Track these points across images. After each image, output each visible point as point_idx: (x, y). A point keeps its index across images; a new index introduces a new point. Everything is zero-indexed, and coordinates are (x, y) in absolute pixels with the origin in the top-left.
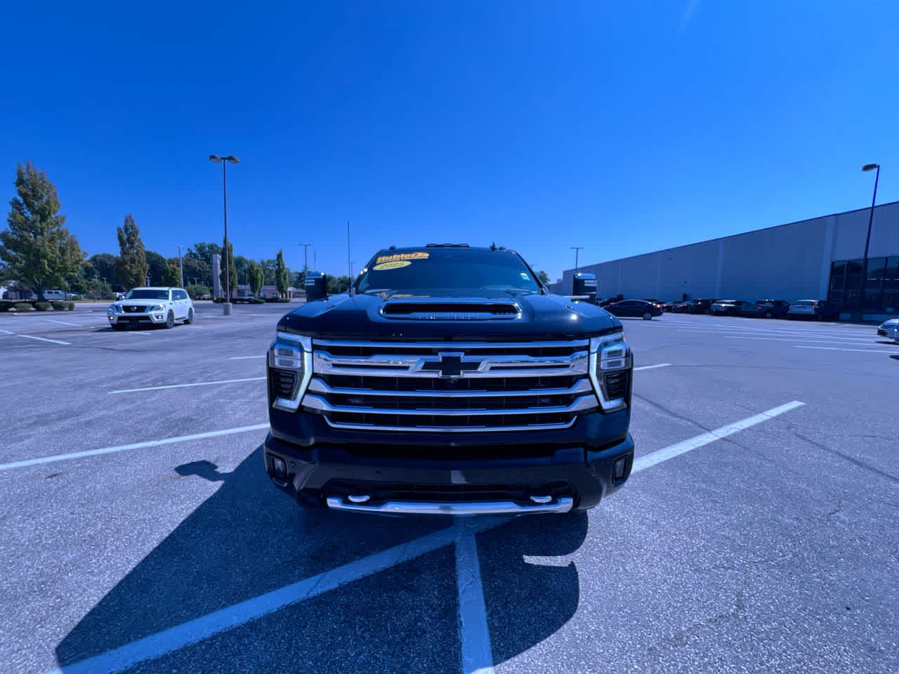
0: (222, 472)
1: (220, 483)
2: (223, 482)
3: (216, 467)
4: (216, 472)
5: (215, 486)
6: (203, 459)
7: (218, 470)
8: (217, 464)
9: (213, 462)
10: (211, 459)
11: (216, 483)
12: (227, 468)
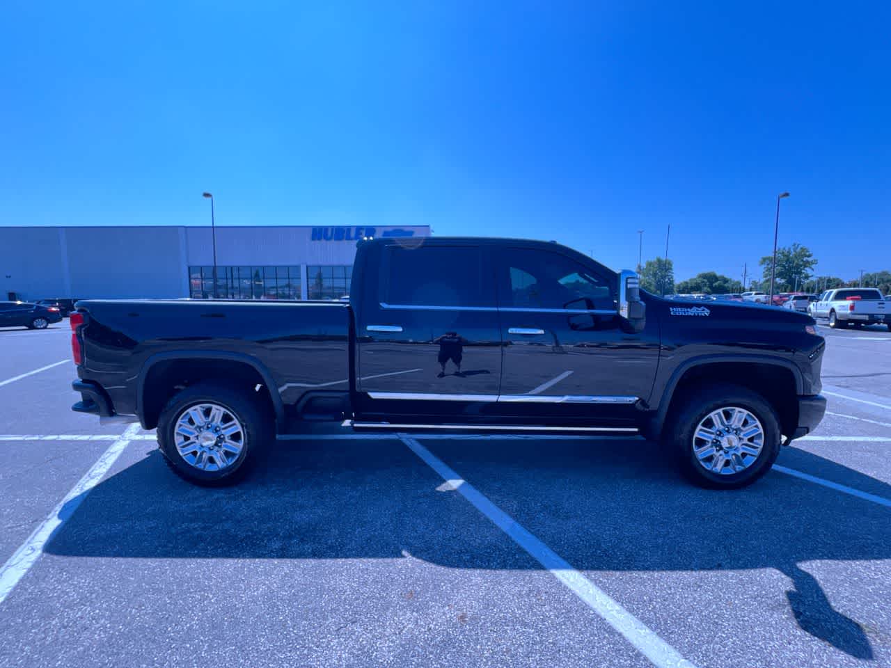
0: (787, 580)
1: (804, 566)
2: (799, 565)
3: (789, 594)
4: (796, 587)
5: (814, 568)
6: (799, 632)
7: (791, 588)
8: (783, 597)
9: (788, 608)
10: (785, 615)
11: (810, 571)
12: (776, 581)
